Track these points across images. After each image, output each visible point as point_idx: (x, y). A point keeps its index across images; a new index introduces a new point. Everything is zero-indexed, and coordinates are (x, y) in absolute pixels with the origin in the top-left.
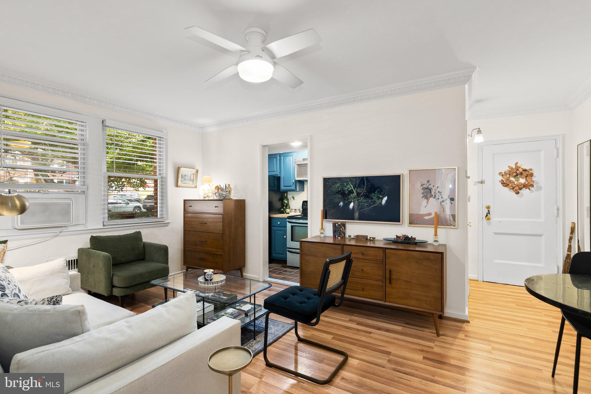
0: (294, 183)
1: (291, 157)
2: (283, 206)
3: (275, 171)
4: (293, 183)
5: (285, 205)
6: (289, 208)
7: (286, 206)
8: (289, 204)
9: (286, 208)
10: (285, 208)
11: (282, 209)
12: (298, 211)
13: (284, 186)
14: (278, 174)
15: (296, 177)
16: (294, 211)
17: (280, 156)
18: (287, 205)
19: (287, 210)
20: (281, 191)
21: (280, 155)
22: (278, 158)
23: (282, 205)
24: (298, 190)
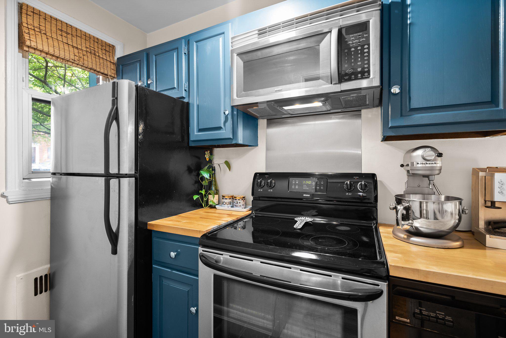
0: (230, 117)
1: (221, 39)
2: (201, 187)
3: (176, 86)
4: (226, 117)
5: (205, 183)
6: (217, 192)
7: (209, 188)
8: (215, 181)
9: (206, 192)
10: (203, 192)
11: (195, 197)
12: (242, 202)
13: (200, 130)
14: (184, 94)
15: (235, 97)
16: (228, 201)
17: (188, 43)
18: (210, 183)
19: (210, 197)
20: (192, 144)
21: (188, 39)
22: (184, 49)
23: (196, 185)
24: (240, 141)
